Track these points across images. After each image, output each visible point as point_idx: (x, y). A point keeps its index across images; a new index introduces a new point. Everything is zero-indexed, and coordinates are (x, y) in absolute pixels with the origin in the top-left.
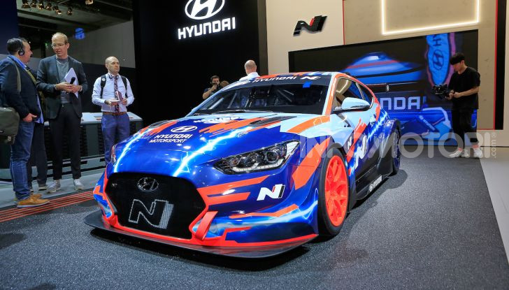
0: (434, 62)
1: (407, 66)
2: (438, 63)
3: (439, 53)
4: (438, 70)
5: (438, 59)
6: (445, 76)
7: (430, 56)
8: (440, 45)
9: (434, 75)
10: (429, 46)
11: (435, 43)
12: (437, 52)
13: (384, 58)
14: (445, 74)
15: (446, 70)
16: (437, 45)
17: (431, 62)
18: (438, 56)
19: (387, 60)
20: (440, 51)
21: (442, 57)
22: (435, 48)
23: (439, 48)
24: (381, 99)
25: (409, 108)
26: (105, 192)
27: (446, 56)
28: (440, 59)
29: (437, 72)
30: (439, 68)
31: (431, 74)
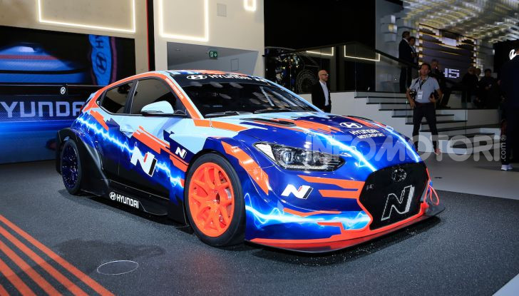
0: (97, 65)
1: (69, 66)
2: (101, 67)
3: (102, 56)
4: (102, 74)
7: (94, 58)
8: (102, 47)
9: (98, 78)
10: (92, 47)
12: (100, 54)
13: (41, 52)
16: (99, 47)
17: (94, 64)
18: (101, 59)
19: (44, 55)
20: (103, 54)
21: (105, 60)
22: (98, 50)
23: (101, 50)
24: (39, 103)
25: (74, 114)
26: (360, 200)
27: (109, 60)
28: (103, 63)
29: (100, 75)
30: (103, 71)
31: (95, 77)
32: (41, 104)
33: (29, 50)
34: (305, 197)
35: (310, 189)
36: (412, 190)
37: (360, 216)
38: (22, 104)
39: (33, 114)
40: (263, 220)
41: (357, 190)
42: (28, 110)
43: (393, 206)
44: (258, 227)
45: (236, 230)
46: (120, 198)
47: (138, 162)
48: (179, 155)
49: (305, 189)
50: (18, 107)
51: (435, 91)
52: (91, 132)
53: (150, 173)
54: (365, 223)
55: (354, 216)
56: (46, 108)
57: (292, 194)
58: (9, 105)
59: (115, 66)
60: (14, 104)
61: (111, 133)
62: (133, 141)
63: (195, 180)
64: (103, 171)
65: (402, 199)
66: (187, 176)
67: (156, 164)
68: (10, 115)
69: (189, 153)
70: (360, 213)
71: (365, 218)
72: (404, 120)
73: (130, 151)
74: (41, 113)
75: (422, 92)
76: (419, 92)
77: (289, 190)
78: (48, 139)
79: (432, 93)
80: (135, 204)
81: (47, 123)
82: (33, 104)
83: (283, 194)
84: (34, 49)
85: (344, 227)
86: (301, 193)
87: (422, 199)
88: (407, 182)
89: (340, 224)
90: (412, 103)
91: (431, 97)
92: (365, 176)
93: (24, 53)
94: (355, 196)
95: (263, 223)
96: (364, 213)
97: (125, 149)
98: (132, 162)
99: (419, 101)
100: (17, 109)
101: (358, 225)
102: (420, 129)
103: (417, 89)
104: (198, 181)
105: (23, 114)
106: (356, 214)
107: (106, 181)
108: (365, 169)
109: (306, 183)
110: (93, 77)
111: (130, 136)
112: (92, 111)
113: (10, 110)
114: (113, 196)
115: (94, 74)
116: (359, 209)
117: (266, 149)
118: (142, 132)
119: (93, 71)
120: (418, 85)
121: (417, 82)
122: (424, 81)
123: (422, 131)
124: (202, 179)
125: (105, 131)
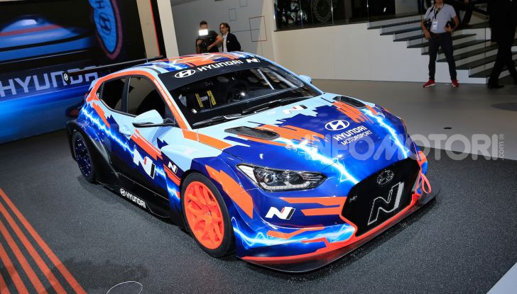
0: (102, 27)
1: (73, 32)
2: (106, 28)
3: (105, 17)
4: (107, 35)
5: (105, 23)
6: (115, 41)
7: (97, 20)
8: (103, 7)
9: (105, 41)
10: (93, 8)
11: (98, 5)
12: (102, 15)
13: (43, 23)
14: (115, 39)
15: (115, 35)
16: (100, 7)
17: (98, 26)
18: (104, 20)
19: (48, 25)
20: (105, 14)
21: (108, 20)
22: (100, 11)
23: (103, 10)
24: (52, 74)
25: (87, 80)
26: (342, 215)
27: (112, 20)
28: (107, 23)
29: (107, 37)
30: (108, 32)
31: (102, 39)
32: (53, 75)
33: (31, 22)
34: (288, 217)
35: (292, 211)
36: (401, 186)
37: (344, 228)
38: (35, 78)
39: (48, 85)
40: (250, 243)
41: (339, 206)
42: (42, 82)
43: (380, 208)
44: (246, 248)
45: (228, 247)
46: (129, 195)
47: (140, 163)
48: (171, 169)
49: (287, 210)
50: (32, 81)
51: (452, 19)
52: (95, 127)
53: (152, 174)
54: (350, 233)
55: (337, 229)
56: (59, 78)
57: (275, 216)
58: (24, 81)
59: (120, 25)
60: (28, 78)
61: (112, 131)
62: (132, 143)
63: (188, 194)
64: (112, 165)
65: (390, 199)
66: (181, 189)
67: (155, 169)
68: (26, 90)
69: (179, 169)
70: (344, 226)
71: (350, 229)
72: (419, 50)
73: (132, 152)
74: (55, 84)
75: (436, 22)
76: (434, 23)
77: (272, 212)
78: (67, 107)
79: (448, 22)
80: (142, 203)
81: (63, 92)
82: (46, 76)
83: (267, 216)
84: (36, 20)
85: (329, 240)
86: (284, 214)
87: (413, 190)
88: (395, 181)
89: (324, 239)
90: (427, 34)
91: (447, 26)
92: (347, 191)
93: (27, 26)
94: (338, 211)
95: (250, 245)
96: (348, 224)
97: (127, 149)
98: (134, 161)
99: (434, 32)
100: (31, 84)
101: (342, 237)
102: (437, 59)
103: (431, 18)
104: (191, 196)
105: (38, 87)
106: (340, 227)
107: (116, 174)
108: (347, 184)
109: (288, 205)
110: (100, 40)
111: (129, 138)
112: (94, 104)
113: (25, 85)
114: (123, 192)
115: (100, 37)
116: (343, 222)
117: (248, 171)
118: (139, 136)
119: (99, 34)
120: (433, 14)
121: (431, 11)
122: (439, 9)
123: (438, 61)
124: (194, 194)
125: (107, 128)
